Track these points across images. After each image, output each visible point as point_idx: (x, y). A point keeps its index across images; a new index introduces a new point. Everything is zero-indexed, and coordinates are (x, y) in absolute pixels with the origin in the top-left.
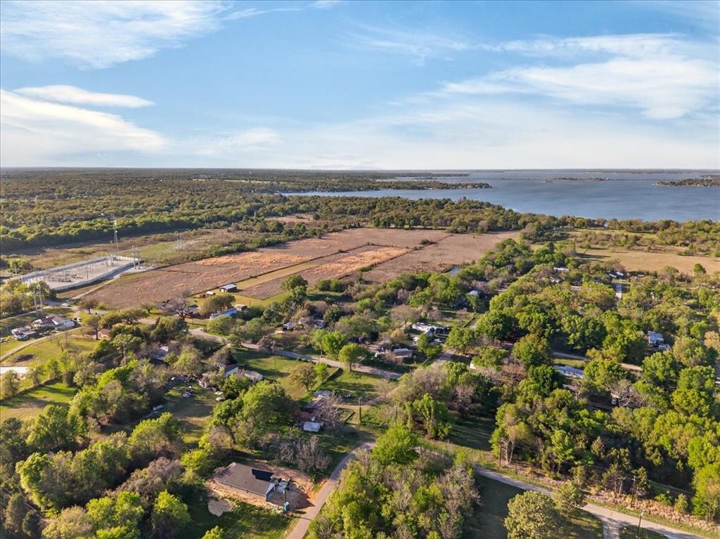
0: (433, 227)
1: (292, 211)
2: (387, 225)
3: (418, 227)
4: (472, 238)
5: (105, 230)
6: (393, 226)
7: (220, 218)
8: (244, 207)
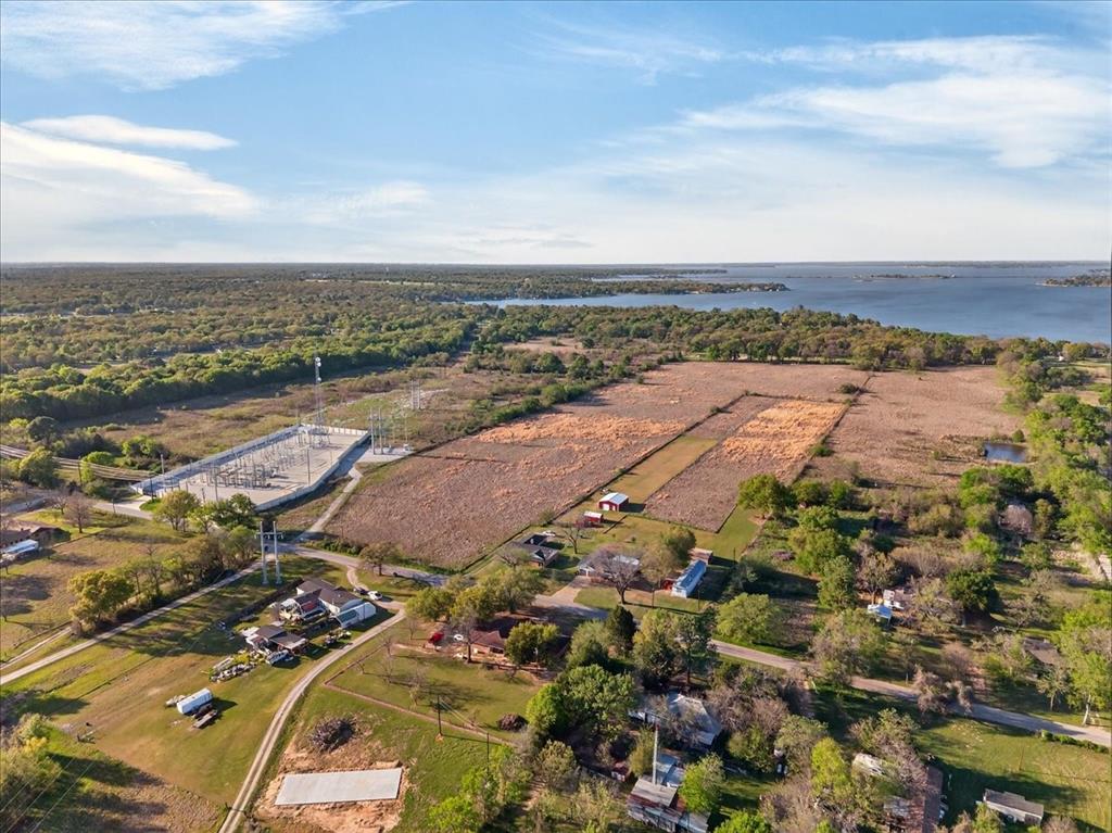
0: (821, 359)
1: (533, 332)
2: (733, 356)
3: (793, 358)
4: (917, 381)
5: (255, 373)
6: (743, 357)
7: (432, 348)
8: (454, 330)
